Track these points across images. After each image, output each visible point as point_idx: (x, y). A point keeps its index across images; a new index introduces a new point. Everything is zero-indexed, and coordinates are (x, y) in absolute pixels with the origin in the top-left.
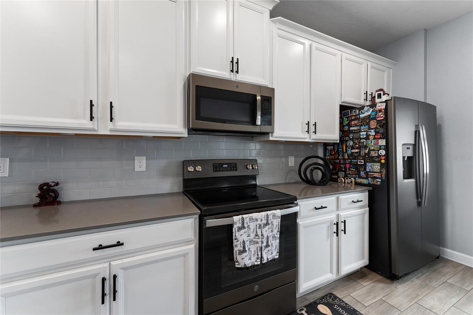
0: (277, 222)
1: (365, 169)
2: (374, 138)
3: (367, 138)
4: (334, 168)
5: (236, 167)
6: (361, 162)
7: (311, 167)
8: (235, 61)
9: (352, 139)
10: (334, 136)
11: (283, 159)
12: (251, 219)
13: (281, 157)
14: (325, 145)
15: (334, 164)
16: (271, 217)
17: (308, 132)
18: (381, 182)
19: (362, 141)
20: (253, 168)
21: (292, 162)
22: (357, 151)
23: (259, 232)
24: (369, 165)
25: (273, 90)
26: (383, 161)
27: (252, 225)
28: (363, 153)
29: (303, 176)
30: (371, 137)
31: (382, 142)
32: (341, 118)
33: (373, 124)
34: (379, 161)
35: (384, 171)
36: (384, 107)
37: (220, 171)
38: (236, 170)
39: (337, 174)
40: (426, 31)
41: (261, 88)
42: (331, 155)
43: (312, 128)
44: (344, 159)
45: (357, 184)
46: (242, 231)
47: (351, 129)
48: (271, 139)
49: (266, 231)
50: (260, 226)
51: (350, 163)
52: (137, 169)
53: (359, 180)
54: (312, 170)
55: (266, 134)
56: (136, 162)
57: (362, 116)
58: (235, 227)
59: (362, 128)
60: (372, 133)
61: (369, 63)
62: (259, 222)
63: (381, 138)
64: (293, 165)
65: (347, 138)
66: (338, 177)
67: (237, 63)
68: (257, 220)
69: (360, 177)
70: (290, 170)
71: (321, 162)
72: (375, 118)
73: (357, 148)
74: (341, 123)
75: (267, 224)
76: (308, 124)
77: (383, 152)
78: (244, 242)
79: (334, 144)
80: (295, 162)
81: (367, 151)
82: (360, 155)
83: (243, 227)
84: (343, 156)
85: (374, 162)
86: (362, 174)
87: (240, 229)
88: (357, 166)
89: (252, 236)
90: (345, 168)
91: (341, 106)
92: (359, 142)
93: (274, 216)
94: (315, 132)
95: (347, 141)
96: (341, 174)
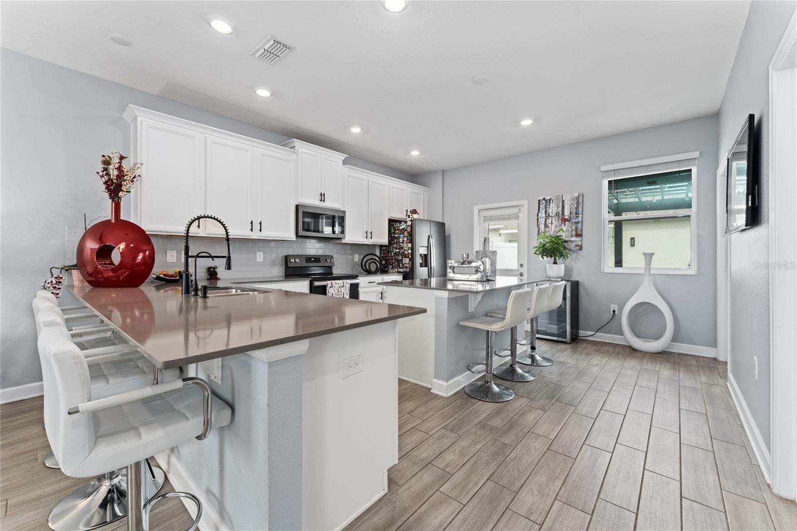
0: (348, 286)
1: (402, 262)
2: (406, 243)
3: (403, 243)
4: (386, 263)
5: (320, 260)
6: (400, 258)
7: (369, 261)
8: (322, 194)
9: (396, 243)
10: (385, 240)
11: (350, 257)
12: (335, 283)
13: (349, 255)
14: (381, 246)
15: (386, 260)
16: (345, 283)
17: (367, 237)
18: (409, 270)
19: (401, 244)
20: (330, 261)
21: (357, 258)
22: (398, 250)
23: (339, 289)
24: (404, 259)
25: (344, 212)
26: (410, 257)
27: (336, 286)
28: (401, 252)
29: (364, 267)
30: (405, 242)
31: (410, 245)
32: (389, 227)
33: (406, 234)
34: (408, 257)
35: (410, 263)
36: (410, 224)
37: (309, 262)
38: (320, 262)
39: (387, 267)
40: (443, 171)
41: (337, 211)
42: (384, 253)
43: (369, 235)
44: (392, 256)
45: (398, 272)
46: (332, 289)
47: (396, 235)
48: (343, 242)
49: (343, 290)
50: (340, 287)
51: (395, 259)
52: (258, 260)
53: (399, 270)
54: (370, 263)
55: (341, 239)
56: (258, 255)
57: (401, 228)
58: (328, 286)
59: (401, 235)
60: (405, 239)
61: (409, 189)
62: (340, 285)
63: (409, 243)
64: (357, 260)
65: (393, 242)
66: (389, 269)
67: (324, 195)
68: (338, 284)
69: (400, 268)
70: (355, 264)
71: (377, 259)
72: (406, 230)
73: (399, 249)
74: (389, 231)
75: (343, 286)
76: (367, 232)
77: (410, 251)
78: (332, 294)
79: (386, 246)
80: (359, 258)
81: (403, 251)
82: (399, 253)
83: (332, 287)
84: (391, 254)
85: (407, 257)
86: (401, 265)
87: (330, 287)
88: (398, 261)
89: (336, 291)
90: (392, 262)
91: (389, 219)
92: (399, 245)
93: (347, 283)
94: (371, 238)
95: (393, 244)
96: (390, 267)
